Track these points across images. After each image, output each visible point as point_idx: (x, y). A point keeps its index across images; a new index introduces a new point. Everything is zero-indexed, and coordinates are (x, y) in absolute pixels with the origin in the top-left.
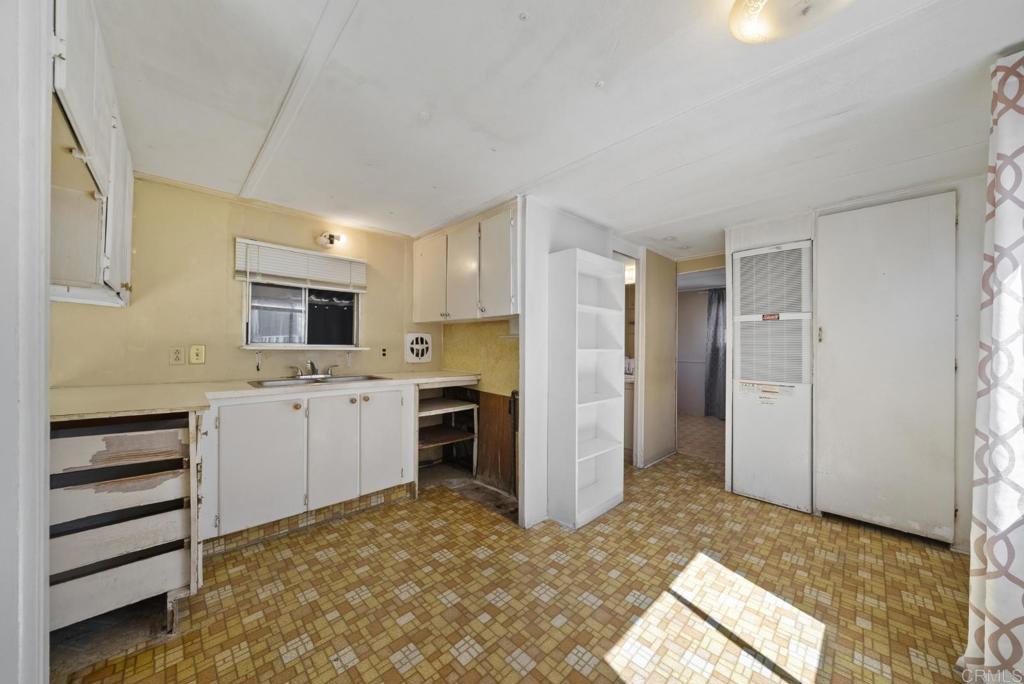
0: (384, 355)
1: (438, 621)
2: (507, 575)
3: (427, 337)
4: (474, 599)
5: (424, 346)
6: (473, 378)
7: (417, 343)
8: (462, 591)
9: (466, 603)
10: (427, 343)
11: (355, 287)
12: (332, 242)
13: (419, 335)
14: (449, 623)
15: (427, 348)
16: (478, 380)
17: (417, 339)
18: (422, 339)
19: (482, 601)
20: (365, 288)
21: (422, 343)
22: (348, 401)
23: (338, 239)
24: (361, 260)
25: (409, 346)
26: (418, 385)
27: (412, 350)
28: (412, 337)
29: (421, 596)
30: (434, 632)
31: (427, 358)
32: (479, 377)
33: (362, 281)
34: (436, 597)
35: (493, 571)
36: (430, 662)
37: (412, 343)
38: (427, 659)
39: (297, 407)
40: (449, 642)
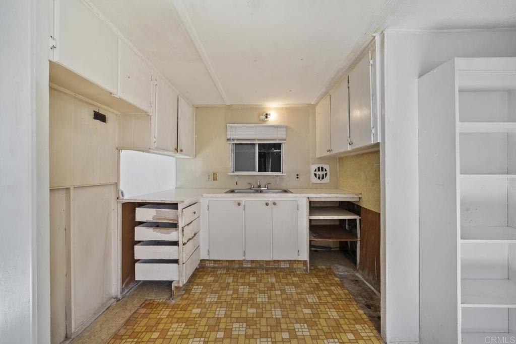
0: (298, 178)
1: (263, 321)
2: (317, 320)
3: (326, 167)
4: (288, 322)
5: (324, 172)
6: (356, 196)
7: (319, 170)
8: (285, 313)
9: (283, 321)
10: (326, 170)
11: (280, 140)
12: (267, 117)
13: (320, 166)
14: (267, 326)
15: (326, 174)
16: (360, 198)
17: (319, 168)
18: (322, 168)
19: (292, 325)
20: (285, 140)
21: (322, 170)
22: (265, 204)
23: (270, 115)
24: (283, 124)
25: (313, 172)
26: (308, 198)
27: (315, 175)
28: (316, 167)
29: (265, 304)
30: (258, 325)
31: (326, 180)
32: (360, 196)
33: (284, 136)
34: (271, 308)
35: (311, 312)
36: (246, 338)
37: (315, 171)
38: (246, 336)
39: (239, 204)
40: (260, 335)
